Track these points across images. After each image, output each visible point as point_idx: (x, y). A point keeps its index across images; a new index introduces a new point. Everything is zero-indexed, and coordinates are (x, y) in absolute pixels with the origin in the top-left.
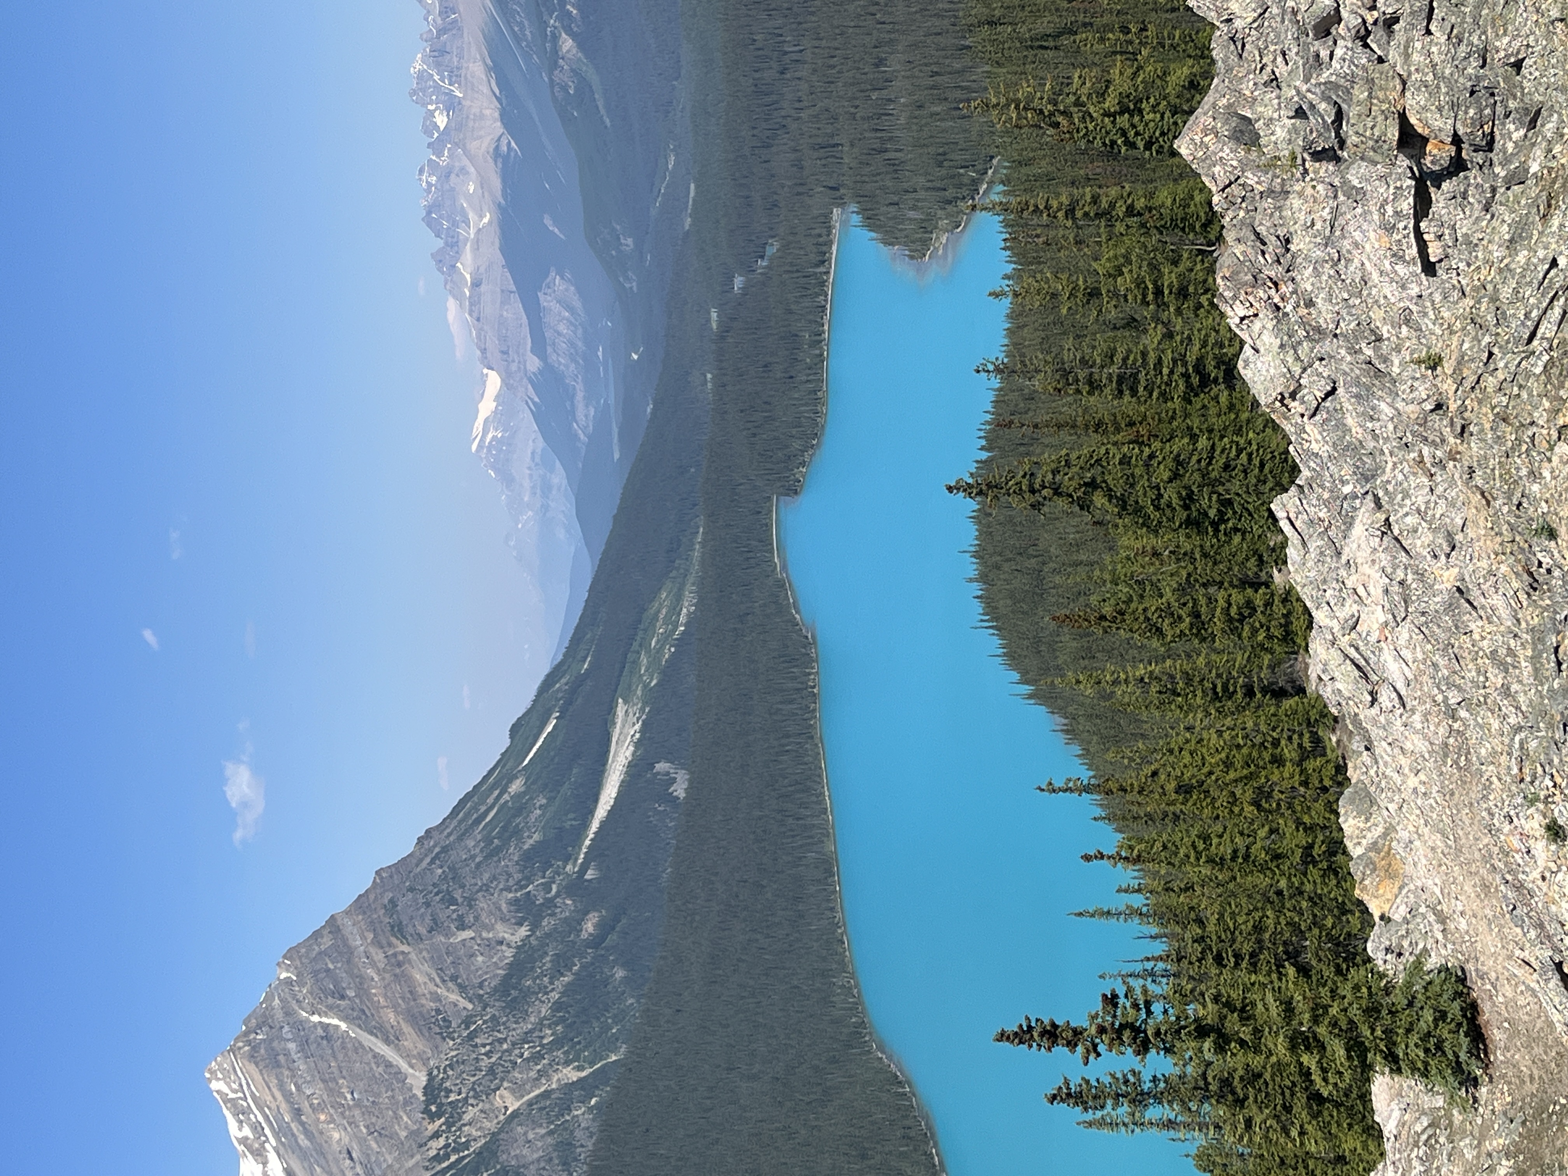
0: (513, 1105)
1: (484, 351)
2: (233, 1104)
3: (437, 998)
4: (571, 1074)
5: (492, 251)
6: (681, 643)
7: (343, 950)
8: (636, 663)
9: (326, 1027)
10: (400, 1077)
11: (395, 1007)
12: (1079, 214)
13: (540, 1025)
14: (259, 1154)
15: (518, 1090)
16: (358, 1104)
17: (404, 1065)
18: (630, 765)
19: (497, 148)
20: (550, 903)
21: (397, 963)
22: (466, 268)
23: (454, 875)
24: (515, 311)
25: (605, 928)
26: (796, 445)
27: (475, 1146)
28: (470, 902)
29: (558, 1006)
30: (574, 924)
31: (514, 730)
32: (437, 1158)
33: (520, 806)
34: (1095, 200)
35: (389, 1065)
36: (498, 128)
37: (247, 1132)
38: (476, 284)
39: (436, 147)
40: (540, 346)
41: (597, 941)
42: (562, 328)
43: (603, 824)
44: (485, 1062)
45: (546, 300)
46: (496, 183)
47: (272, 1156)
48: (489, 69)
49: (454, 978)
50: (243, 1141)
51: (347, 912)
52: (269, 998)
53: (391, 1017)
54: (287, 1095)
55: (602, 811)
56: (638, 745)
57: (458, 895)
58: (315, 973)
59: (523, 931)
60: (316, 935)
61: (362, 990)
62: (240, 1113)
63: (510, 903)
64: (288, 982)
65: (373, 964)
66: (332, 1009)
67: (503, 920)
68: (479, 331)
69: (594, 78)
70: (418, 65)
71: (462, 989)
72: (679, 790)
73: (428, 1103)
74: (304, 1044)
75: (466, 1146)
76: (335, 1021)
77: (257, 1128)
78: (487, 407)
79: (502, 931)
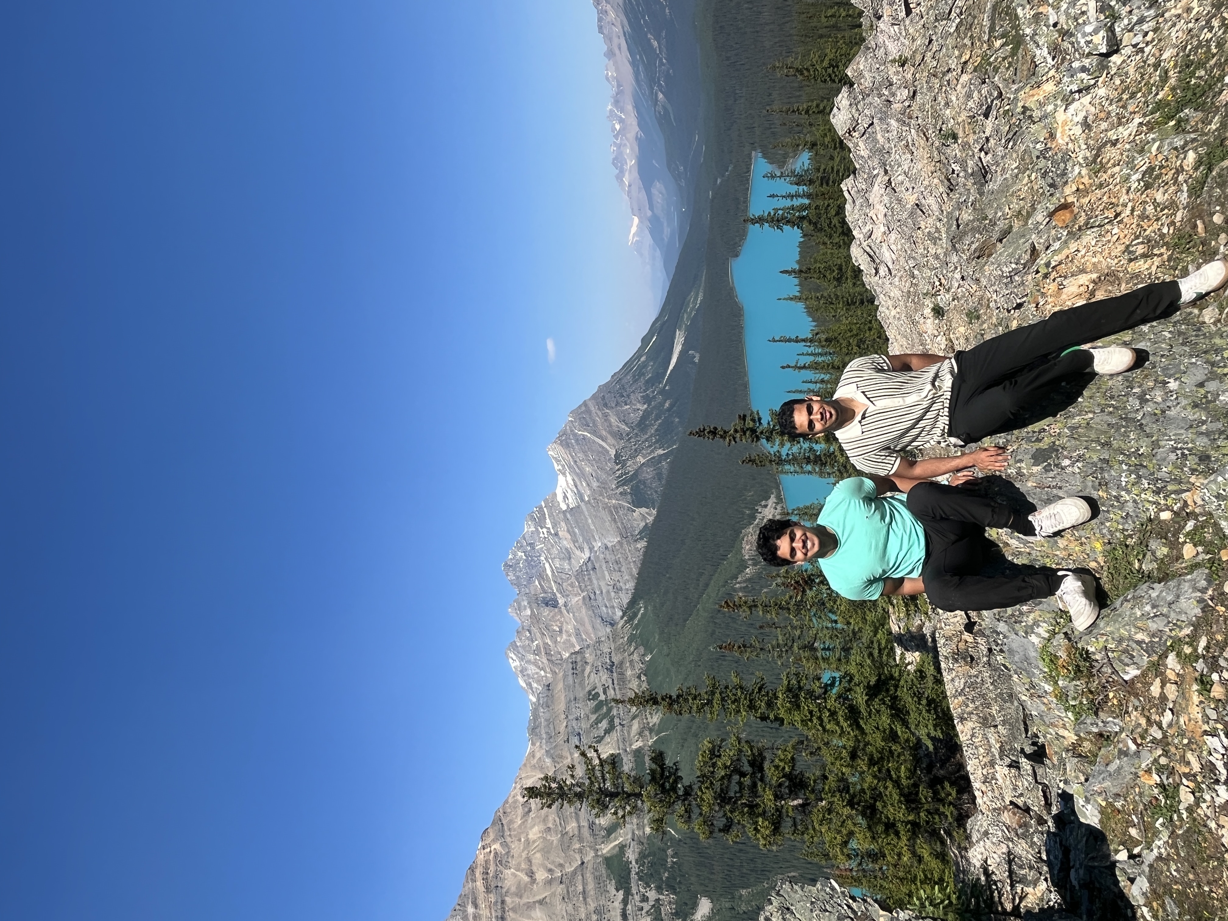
0: (643, 461)
1: (632, 209)
2: (555, 458)
3: (618, 427)
4: (661, 452)
5: (636, 174)
6: (697, 310)
7: (589, 411)
8: (683, 317)
9: (583, 435)
10: (607, 452)
11: (605, 430)
12: (810, 112)
13: (651, 436)
14: (564, 474)
15: (644, 457)
16: (594, 459)
17: (608, 448)
18: (680, 352)
19: (637, 137)
20: (654, 397)
21: (606, 416)
22: (626, 181)
23: (623, 387)
24: (643, 195)
25: (672, 406)
26: (737, 239)
27: (631, 473)
28: (628, 396)
29: (657, 430)
30: (662, 404)
31: (643, 340)
32: (619, 477)
33: (645, 365)
34: (818, 106)
35: (603, 447)
36: (637, 129)
37: (560, 467)
38: (630, 186)
39: (616, 137)
40: (651, 208)
41: (669, 409)
42: (659, 201)
43: (671, 371)
44: (634, 448)
45: (655, 191)
46: (637, 148)
47: (568, 474)
48: (634, 107)
49: (624, 421)
50: (559, 470)
51: (590, 399)
52: (566, 426)
53: (604, 433)
54: (572, 456)
55: (671, 367)
56: (683, 345)
57: (625, 394)
58: (580, 419)
59: (646, 406)
60: (580, 407)
61: (595, 425)
62: (558, 461)
63: (642, 397)
64: (572, 421)
65: (598, 416)
66: (585, 430)
67: (639, 402)
68: (631, 203)
69: (669, 107)
70: (610, 107)
71: (626, 424)
72: (696, 360)
73: (616, 460)
74: (577, 441)
75: (628, 473)
76: (586, 433)
77: (563, 466)
78: (634, 229)
79: (639, 406)
